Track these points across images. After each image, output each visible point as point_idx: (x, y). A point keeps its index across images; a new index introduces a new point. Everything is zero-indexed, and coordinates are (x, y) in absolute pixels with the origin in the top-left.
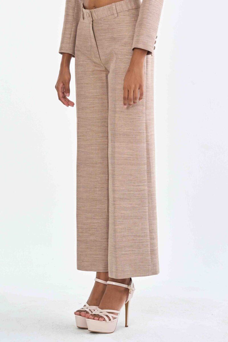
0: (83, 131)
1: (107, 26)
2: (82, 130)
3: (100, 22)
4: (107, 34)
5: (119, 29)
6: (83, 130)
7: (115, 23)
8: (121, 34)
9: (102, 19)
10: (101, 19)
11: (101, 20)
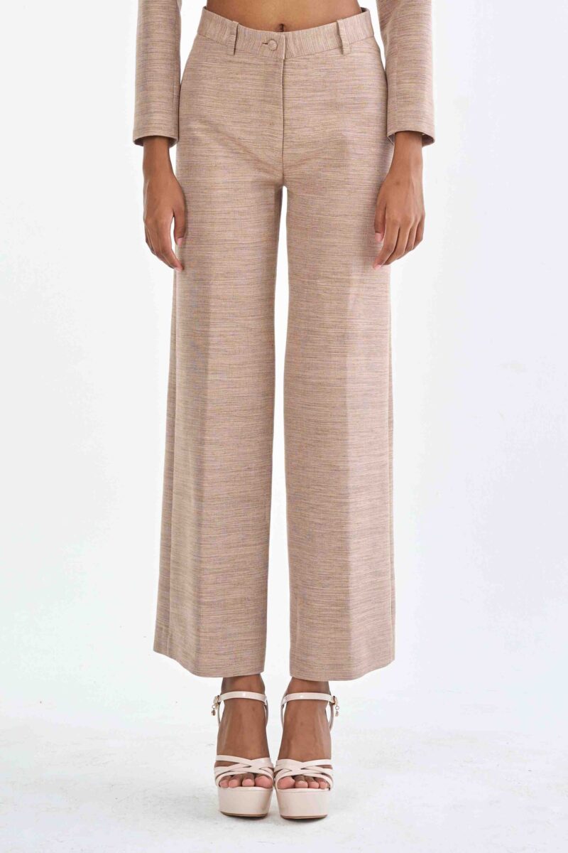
0: (224, 331)
1: (323, 74)
2: (223, 329)
3: (303, 62)
4: (319, 94)
5: (353, 82)
6: (226, 329)
7: (343, 68)
8: (356, 96)
9: (310, 56)
10: (307, 57)
11: (309, 59)
